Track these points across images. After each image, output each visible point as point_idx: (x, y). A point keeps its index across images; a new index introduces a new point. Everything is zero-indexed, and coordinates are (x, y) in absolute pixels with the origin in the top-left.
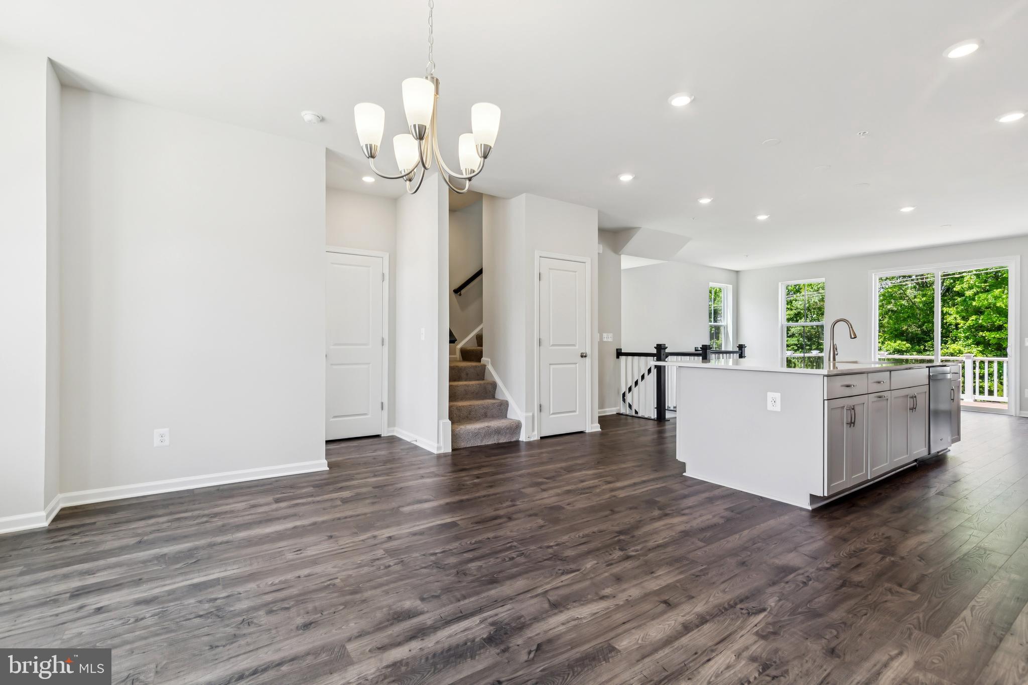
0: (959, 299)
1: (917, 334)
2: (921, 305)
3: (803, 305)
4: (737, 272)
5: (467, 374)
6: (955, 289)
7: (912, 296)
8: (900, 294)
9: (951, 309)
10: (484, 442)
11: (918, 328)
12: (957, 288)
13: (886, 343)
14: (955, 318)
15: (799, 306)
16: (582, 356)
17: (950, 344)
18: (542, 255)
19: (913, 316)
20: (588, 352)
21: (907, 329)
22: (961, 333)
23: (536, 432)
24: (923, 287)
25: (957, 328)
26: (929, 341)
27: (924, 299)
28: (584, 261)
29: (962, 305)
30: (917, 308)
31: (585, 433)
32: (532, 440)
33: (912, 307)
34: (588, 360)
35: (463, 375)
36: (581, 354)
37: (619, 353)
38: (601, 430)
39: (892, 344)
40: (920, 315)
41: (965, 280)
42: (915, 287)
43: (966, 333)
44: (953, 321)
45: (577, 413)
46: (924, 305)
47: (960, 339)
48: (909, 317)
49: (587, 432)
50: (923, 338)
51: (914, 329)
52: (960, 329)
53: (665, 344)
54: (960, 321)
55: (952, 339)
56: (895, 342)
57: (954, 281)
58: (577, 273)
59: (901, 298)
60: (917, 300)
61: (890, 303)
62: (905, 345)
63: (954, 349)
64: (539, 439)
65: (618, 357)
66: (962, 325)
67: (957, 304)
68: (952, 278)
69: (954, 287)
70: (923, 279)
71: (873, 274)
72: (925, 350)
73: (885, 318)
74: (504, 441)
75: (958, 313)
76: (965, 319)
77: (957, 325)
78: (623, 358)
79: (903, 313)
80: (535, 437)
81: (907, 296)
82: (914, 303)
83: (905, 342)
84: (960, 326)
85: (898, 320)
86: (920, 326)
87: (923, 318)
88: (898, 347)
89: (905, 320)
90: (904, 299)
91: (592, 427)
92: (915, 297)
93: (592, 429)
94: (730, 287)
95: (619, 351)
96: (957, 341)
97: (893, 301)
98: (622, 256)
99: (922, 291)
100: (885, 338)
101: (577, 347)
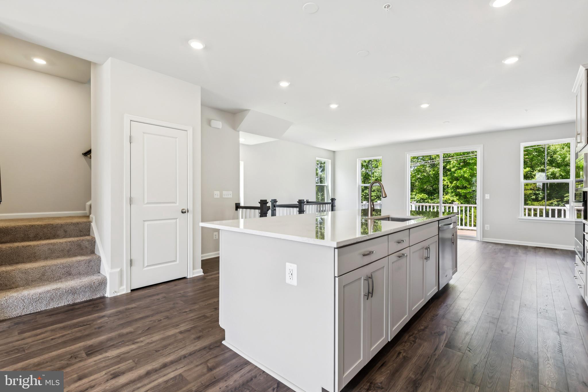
0: (449, 173)
1: (431, 190)
2: (432, 176)
3: (379, 175)
4: (334, 152)
5: (65, 232)
6: (447, 168)
7: (428, 171)
8: (423, 169)
9: (445, 178)
10: (51, 305)
11: (431, 187)
12: (448, 167)
13: (417, 195)
14: (447, 182)
15: (377, 175)
16: (183, 212)
17: (445, 196)
18: (132, 120)
19: (429, 181)
20: (190, 208)
21: (426, 188)
22: (449, 190)
23: (125, 287)
24: (433, 166)
25: (448, 187)
26: (436, 194)
27: (434, 172)
28: (186, 129)
29: (450, 176)
30: (431, 177)
31: (187, 278)
32: (119, 294)
33: (428, 176)
34: (190, 215)
35: (60, 232)
36: (182, 210)
37: (238, 207)
38: (203, 274)
39: (420, 195)
40: (432, 181)
41: (451, 163)
42: (430, 166)
43: (451, 190)
44: (446, 184)
45: (178, 262)
46: (434, 176)
47: (449, 193)
48: (427, 181)
49: (188, 277)
50: (433, 192)
51: (429, 188)
52: (449, 188)
53: (266, 200)
54: (449, 184)
55: (445, 193)
56: (421, 195)
57: (447, 164)
58: (177, 139)
59: (424, 172)
60: (431, 173)
61: (419, 174)
62: (425, 196)
63: (446, 198)
64: (130, 291)
65: (236, 209)
66: (450, 186)
67: (448, 175)
68: (446, 162)
69: (447, 166)
70: (433, 162)
71: (408, 155)
72: (434, 199)
73: (417, 182)
74: (83, 300)
75: (448, 179)
76: (451, 183)
77: (448, 185)
78: (240, 210)
79: (424, 180)
80: (124, 290)
81: (427, 171)
82: (429, 175)
83: (425, 195)
84: (449, 186)
85: (422, 183)
86: (432, 186)
87: (433, 182)
88: (422, 197)
89: (425, 183)
90: (425, 173)
91: (193, 273)
92: (430, 171)
93: (193, 274)
94: (330, 161)
95: (238, 205)
96: (448, 194)
97: (420, 173)
98: (241, 133)
99: (433, 168)
100: (416, 193)
101: (178, 204)
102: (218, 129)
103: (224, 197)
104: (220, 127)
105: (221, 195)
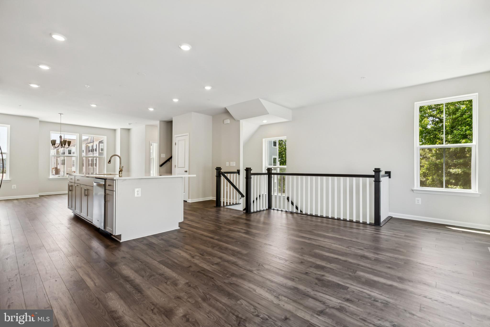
102: (228, 124)
103: (231, 165)
104: (229, 122)
105: (230, 164)
